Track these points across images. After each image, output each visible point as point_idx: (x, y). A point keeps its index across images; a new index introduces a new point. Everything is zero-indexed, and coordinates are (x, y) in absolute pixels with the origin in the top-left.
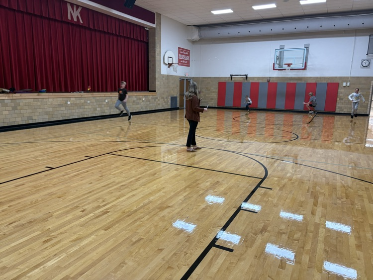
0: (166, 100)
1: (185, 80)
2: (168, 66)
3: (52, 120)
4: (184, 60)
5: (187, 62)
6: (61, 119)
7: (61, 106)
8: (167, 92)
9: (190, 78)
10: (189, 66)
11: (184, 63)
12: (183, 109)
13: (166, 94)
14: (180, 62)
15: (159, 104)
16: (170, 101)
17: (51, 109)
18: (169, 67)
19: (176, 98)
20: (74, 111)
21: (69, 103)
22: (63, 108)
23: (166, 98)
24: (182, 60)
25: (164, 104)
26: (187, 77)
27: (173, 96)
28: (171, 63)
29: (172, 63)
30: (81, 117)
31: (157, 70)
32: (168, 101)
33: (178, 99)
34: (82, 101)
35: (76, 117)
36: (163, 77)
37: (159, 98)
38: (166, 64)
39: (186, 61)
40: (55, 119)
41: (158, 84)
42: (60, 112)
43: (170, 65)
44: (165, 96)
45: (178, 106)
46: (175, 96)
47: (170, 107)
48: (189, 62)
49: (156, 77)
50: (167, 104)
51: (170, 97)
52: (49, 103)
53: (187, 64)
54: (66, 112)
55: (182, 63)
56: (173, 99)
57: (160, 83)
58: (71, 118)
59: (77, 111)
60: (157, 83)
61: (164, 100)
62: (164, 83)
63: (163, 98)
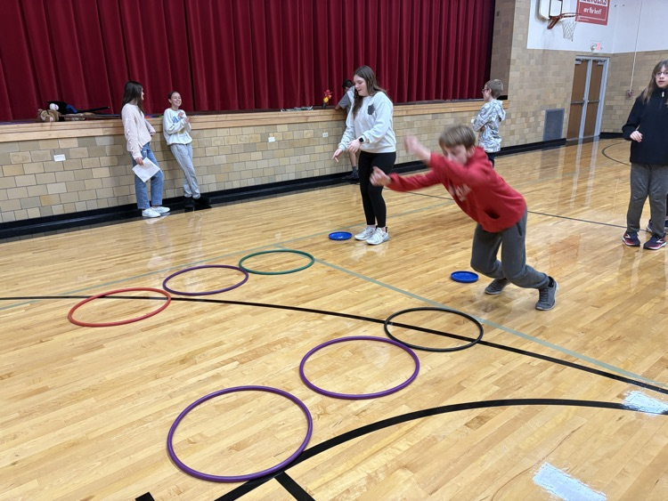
0: (532, 119)
1: (590, 65)
2: (547, 24)
3: (228, 187)
4: (593, 7)
5: (598, 12)
6: (252, 183)
7: (249, 148)
8: (538, 97)
9: (605, 56)
10: (605, 23)
11: (593, 15)
12: (576, 143)
13: (536, 103)
14: (582, 13)
15: (512, 133)
16: (543, 124)
17: (222, 159)
18: (550, 28)
19: (560, 113)
20: (284, 161)
21: (272, 139)
22: (258, 155)
23: (535, 114)
24: (588, 6)
25: (527, 130)
26: (596, 55)
27: (552, 108)
28: (558, 14)
29: (562, 16)
30: (304, 176)
31: (517, 36)
32: (538, 124)
33: (566, 116)
34: (308, 134)
35: (292, 177)
36: (531, 56)
37: (513, 116)
38: (543, 19)
39: (598, 8)
40: (236, 185)
41: (517, 76)
42: (249, 165)
43: (554, 20)
44: (530, 109)
45: (564, 135)
46: (559, 107)
47: (540, 139)
48: (605, 11)
49: (513, 56)
50: (535, 131)
51: (544, 113)
52: (219, 143)
53: (601, 17)
54: (264, 164)
55: (588, 14)
56: (554, 116)
57: (522, 74)
58: (279, 179)
59: (294, 160)
60: (514, 74)
61: (527, 121)
62: (531, 74)
63: (524, 115)
